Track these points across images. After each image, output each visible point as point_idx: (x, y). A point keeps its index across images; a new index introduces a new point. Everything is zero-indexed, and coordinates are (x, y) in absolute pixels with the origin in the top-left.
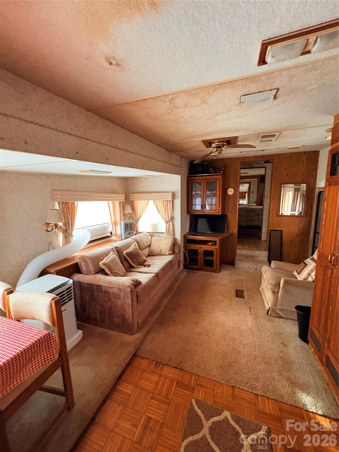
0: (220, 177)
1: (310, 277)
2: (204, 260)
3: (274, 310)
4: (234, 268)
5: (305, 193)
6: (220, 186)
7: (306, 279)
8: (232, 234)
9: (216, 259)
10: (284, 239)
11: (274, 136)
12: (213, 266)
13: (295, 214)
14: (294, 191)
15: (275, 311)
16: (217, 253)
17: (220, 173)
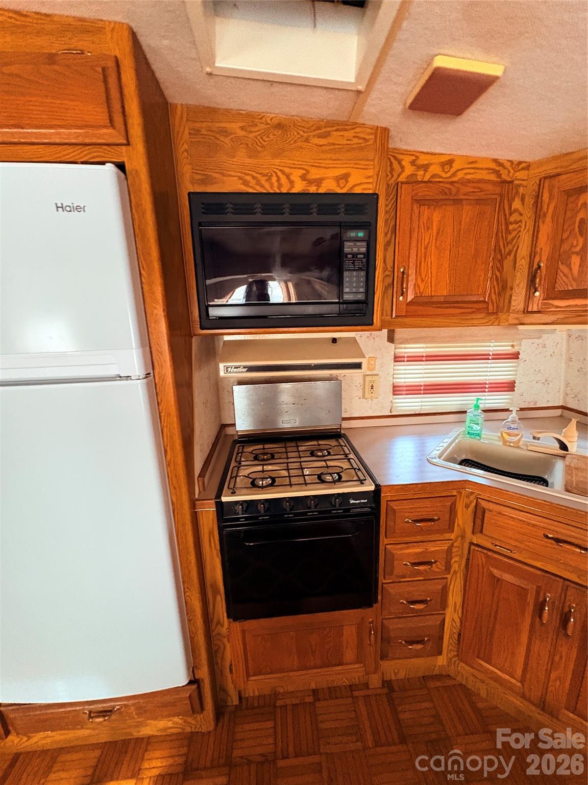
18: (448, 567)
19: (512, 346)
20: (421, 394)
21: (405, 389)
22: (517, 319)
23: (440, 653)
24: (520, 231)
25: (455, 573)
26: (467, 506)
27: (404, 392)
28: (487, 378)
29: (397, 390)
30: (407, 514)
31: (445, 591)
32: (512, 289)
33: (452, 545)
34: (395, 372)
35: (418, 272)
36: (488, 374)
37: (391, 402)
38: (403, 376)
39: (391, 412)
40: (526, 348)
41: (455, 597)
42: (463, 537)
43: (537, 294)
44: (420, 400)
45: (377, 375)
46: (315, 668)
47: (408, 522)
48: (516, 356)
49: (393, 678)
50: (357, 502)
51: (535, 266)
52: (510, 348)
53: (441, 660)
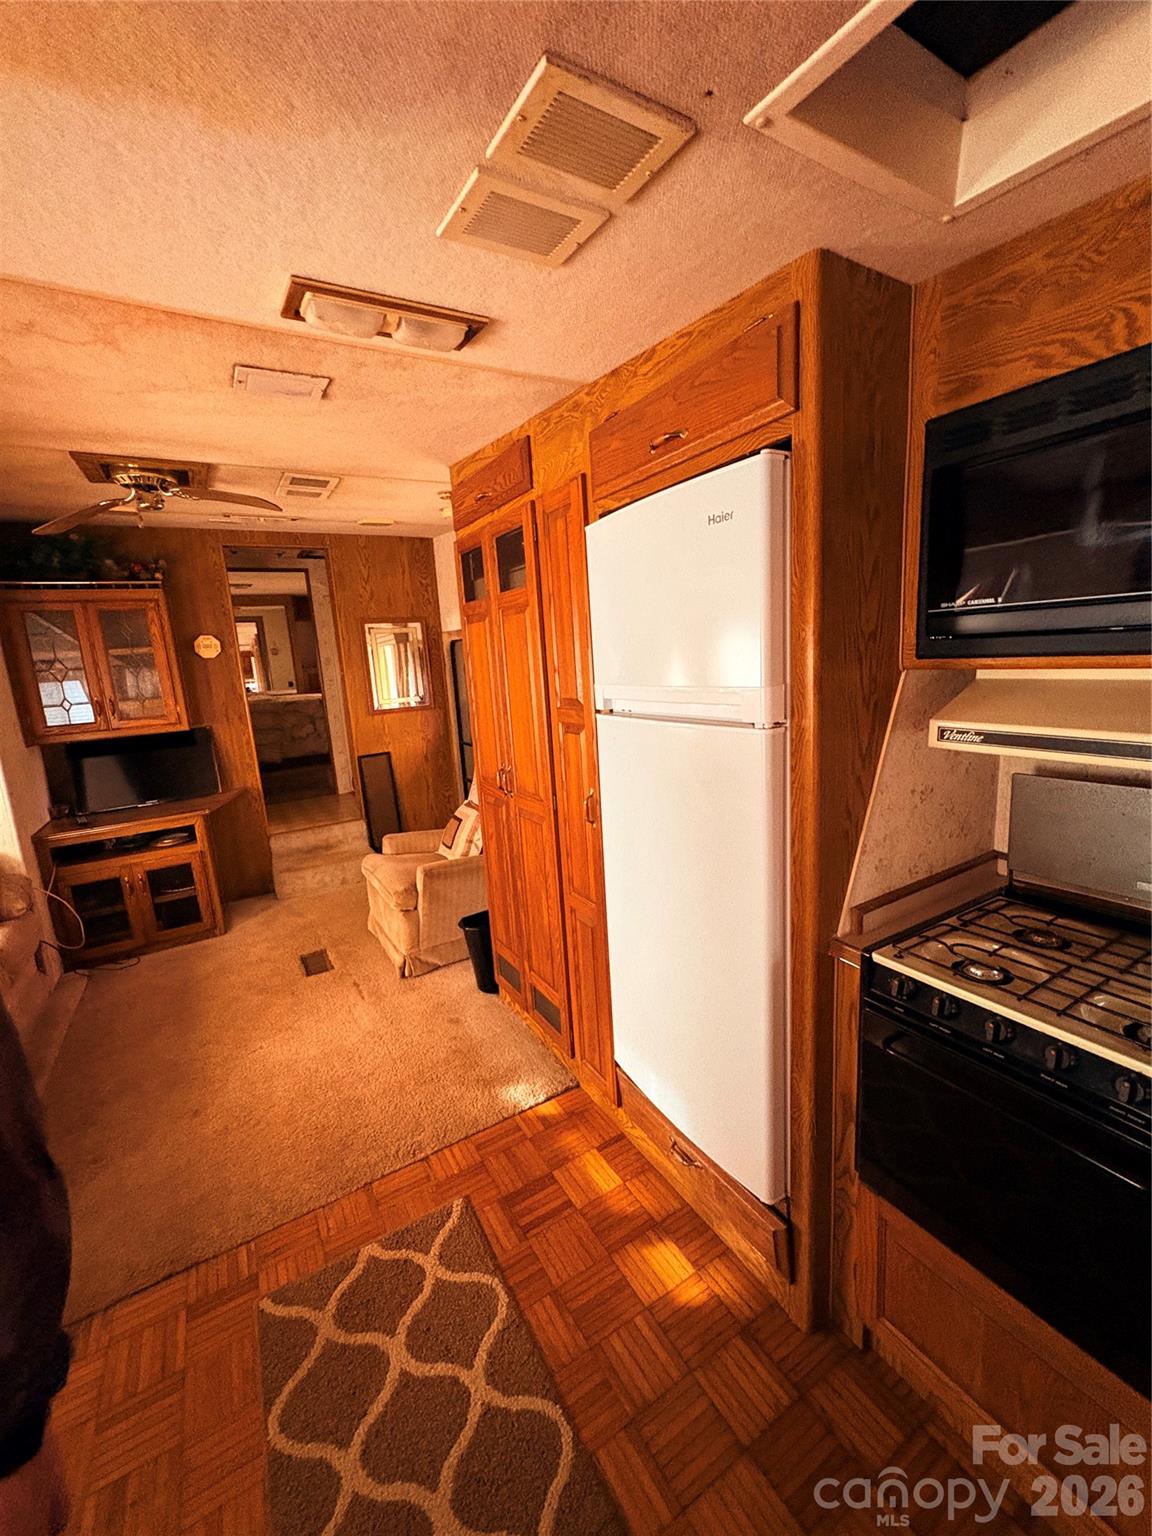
0: (158, 594)
1: (473, 846)
2: (157, 908)
3: (416, 958)
4: (277, 899)
5: (421, 646)
6: (163, 629)
7: (466, 854)
8: (245, 792)
9: (205, 889)
10: (397, 776)
11: (324, 484)
12: (198, 918)
13: (409, 703)
14: (394, 642)
15: (420, 960)
16: (204, 866)
17: (154, 579)
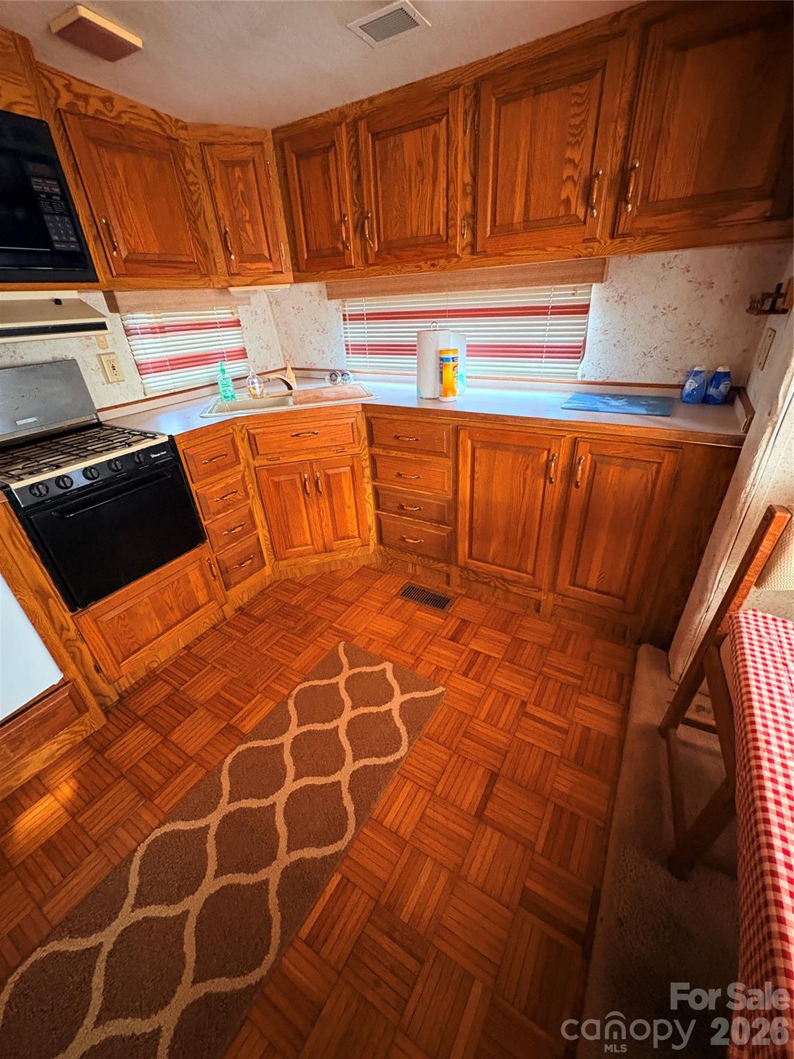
18: (247, 494)
19: (232, 313)
20: (168, 370)
21: (150, 365)
22: (226, 281)
23: (265, 565)
24: (200, 194)
25: (253, 497)
26: (243, 440)
27: (152, 370)
28: (223, 347)
29: (141, 369)
30: (203, 456)
31: (251, 513)
32: (212, 252)
33: (244, 474)
34: (132, 348)
35: (121, 223)
36: (222, 342)
37: (142, 383)
38: (143, 352)
39: (145, 395)
40: (242, 313)
41: (259, 517)
42: (249, 466)
43: (233, 257)
44: (169, 377)
45: (113, 353)
46: (179, 622)
47: (206, 463)
48: (237, 323)
49: (241, 604)
50: (158, 455)
51: (224, 231)
52: (231, 315)
53: (267, 570)
